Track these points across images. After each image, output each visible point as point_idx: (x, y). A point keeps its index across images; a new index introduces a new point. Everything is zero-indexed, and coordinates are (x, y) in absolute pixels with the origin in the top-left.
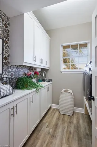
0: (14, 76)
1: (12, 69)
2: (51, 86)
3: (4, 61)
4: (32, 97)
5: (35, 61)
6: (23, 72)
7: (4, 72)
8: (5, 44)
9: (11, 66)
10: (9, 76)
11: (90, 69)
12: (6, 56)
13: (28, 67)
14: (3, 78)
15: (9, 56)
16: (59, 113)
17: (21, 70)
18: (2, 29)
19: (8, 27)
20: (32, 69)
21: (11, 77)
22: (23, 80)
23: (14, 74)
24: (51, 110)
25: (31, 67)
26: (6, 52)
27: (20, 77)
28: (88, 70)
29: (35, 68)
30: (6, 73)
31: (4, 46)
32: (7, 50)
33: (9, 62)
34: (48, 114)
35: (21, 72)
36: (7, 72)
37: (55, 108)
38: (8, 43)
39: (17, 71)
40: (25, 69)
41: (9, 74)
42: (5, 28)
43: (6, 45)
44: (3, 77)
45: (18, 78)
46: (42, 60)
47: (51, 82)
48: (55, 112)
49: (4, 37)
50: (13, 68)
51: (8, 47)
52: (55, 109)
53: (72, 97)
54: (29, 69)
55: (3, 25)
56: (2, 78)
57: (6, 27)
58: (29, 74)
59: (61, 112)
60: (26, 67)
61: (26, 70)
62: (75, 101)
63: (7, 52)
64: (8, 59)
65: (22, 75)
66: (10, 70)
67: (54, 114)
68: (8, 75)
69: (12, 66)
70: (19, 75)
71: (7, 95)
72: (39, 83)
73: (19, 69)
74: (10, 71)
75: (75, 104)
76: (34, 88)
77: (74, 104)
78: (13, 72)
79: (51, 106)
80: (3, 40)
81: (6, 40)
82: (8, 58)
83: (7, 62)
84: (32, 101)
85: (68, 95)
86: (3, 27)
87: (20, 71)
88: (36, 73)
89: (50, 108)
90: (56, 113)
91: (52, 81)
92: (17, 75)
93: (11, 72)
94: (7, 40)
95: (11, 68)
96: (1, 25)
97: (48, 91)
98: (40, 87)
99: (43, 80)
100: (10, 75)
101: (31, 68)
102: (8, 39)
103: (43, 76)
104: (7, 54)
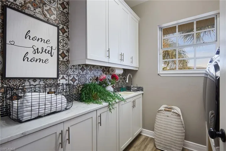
0: (77, 81)
1: (74, 71)
2: (141, 99)
3: (61, 59)
4: (100, 116)
5: (109, 56)
6: (93, 76)
7: (61, 76)
8: (61, 34)
9: (72, 67)
10: (69, 81)
11: (217, 67)
12: (63, 52)
13: (101, 67)
14: (59, 84)
15: (68, 51)
16: (155, 146)
17: (89, 72)
18: (57, 11)
19: (66, 8)
20: (108, 71)
21: (72, 83)
22: (90, 87)
23: (77, 78)
24: (141, 139)
25: (106, 67)
26: (63, 46)
27: (87, 82)
28: (212, 70)
29: (113, 69)
30: (63, 76)
31: (60, 37)
32: (65, 42)
33: (68, 61)
34: (134, 145)
35: (88, 76)
36: (65, 76)
37: (148, 137)
38: (66, 32)
39: (82, 73)
40: (96, 70)
41: (69, 79)
42: (62, 10)
43: (63, 34)
44: (58, 82)
45: (84, 85)
46: (122, 55)
47: (141, 92)
48: (148, 144)
49: (60, 23)
50: (76, 69)
51: (68, 37)
52: (149, 139)
53: (180, 120)
54: (103, 71)
55: (59, 5)
56: (57, 84)
57: (64, 8)
58: (102, 77)
59: (158, 145)
60: (97, 68)
61: (97, 73)
62: (185, 129)
63: (65, 45)
64: (66, 56)
65: (91, 80)
66: (70, 72)
67: (146, 146)
68: (66, 80)
69: (74, 66)
70: (86, 80)
71: (57, 110)
72: (117, 93)
73: (85, 71)
74: (70, 75)
75: (185, 136)
76: (105, 100)
77: (184, 134)
78: (75, 76)
79: (141, 132)
80: (58, 27)
81: (63, 27)
82: (67, 54)
83: (65, 60)
84: (100, 123)
85: (172, 116)
86: (59, 8)
87: (86, 74)
88: (114, 77)
89: (139, 135)
90: (149, 146)
91: (143, 91)
92: (83, 80)
93: (72, 76)
94: (65, 27)
95: (72, 70)
96: (56, 5)
97: (134, 106)
98: (117, 101)
99: (128, 89)
100: (71, 80)
101: (106, 70)
102: (67, 26)
103: (127, 81)
104: (66, 49)
